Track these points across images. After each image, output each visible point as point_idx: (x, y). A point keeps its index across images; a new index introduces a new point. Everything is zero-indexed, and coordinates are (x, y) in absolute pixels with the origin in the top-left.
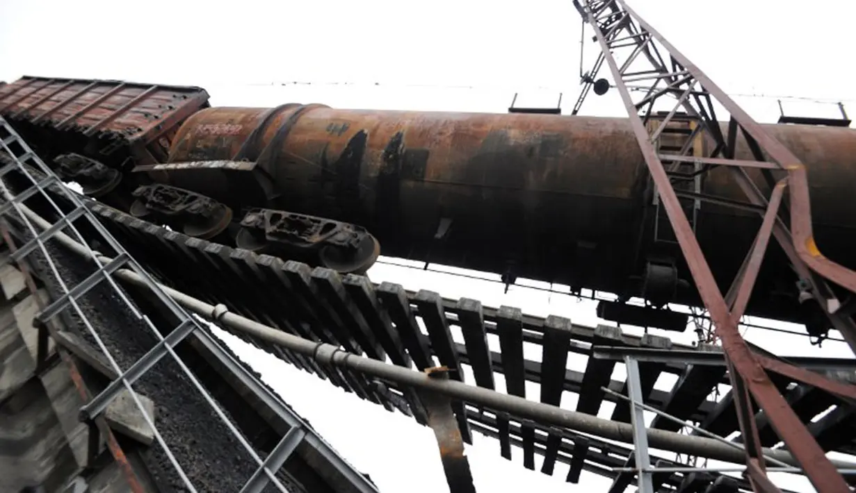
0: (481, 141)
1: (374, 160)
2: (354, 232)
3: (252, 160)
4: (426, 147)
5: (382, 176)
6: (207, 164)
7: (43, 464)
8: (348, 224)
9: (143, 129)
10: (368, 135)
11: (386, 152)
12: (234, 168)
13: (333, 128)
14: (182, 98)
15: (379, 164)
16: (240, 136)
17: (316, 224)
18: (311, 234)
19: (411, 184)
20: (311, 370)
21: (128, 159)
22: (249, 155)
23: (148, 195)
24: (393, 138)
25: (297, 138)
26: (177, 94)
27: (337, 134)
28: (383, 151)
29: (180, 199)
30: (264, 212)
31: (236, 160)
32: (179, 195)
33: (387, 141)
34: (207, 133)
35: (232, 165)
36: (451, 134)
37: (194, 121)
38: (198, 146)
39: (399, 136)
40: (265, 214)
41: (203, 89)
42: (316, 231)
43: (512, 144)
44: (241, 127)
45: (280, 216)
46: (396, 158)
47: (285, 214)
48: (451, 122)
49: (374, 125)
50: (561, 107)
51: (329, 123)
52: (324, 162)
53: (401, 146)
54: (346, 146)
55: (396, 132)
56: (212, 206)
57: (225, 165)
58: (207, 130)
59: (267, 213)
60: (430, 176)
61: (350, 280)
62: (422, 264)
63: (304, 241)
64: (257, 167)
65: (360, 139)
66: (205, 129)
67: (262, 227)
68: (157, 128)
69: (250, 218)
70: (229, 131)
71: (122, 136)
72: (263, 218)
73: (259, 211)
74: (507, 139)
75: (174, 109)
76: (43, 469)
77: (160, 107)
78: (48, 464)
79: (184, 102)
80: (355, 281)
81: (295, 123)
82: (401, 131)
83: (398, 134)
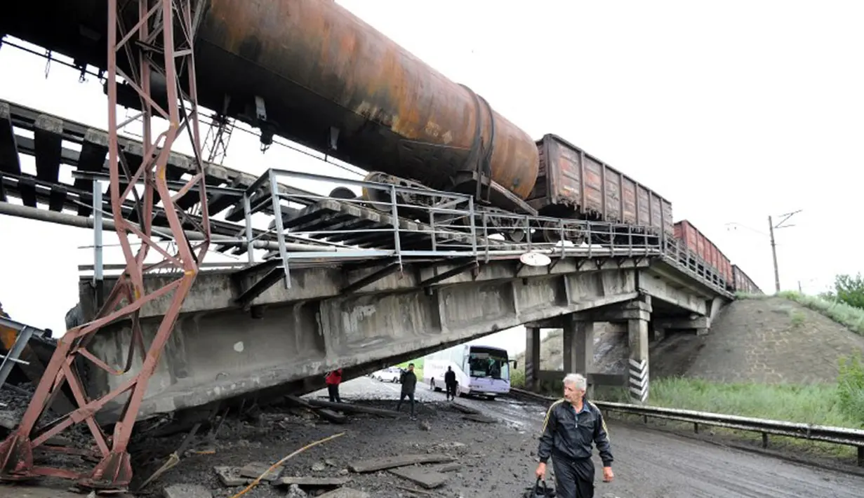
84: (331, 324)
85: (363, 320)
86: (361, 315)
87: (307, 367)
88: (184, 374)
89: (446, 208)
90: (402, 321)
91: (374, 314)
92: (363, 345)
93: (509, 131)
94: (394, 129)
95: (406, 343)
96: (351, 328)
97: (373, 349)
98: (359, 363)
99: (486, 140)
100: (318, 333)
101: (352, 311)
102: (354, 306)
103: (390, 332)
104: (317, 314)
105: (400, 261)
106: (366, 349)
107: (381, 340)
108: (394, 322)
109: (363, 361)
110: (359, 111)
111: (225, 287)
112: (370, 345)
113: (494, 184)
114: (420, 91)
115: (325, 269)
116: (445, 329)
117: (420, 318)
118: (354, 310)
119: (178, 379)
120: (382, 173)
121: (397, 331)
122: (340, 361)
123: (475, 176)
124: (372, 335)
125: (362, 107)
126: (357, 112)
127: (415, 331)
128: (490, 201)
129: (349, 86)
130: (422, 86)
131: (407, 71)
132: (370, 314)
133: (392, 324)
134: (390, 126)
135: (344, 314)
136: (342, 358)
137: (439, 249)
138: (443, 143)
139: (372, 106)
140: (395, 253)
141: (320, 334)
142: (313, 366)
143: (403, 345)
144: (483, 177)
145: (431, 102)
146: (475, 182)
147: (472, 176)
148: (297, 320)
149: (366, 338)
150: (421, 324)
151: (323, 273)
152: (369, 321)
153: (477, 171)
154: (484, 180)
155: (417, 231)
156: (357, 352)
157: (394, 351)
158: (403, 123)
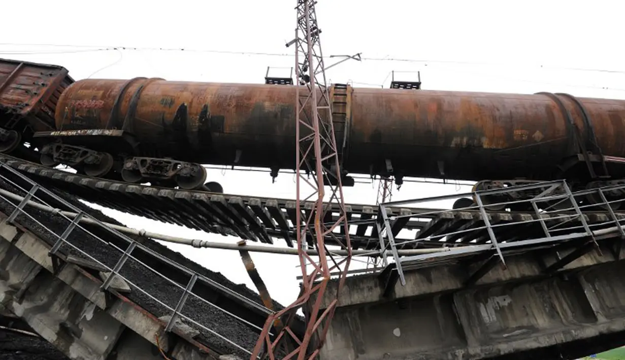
0: (251, 110)
1: (194, 122)
2: (191, 167)
3: (119, 128)
4: (222, 114)
5: (200, 130)
6: (89, 132)
7: (62, 311)
8: (187, 163)
9: (30, 104)
10: (188, 107)
11: (200, 117)
12: (110, 135)
13: (165, 101)
14: (49, 76)
15: (197, 124)
16: (105, 108)
17: (169, 165)
18: (167, 171)
19: (217, 134)
20: (172, 222)
21: (26, 127)
22: (116, 125)
23: (52, 152)
24: (202, 109)
25: (143, 110)
26: (43, 71)
27: (168, 105)
28: (198, 117)
29: (77, 154)
30: (135, 159)
31: (109, 129)
32: (75, 152)
33: (200, 110)
34: (79, 106)
35: (107, 132)
36: (235, 106)
37: (66, 98)
38: (76, 116)
39: (206, 107)
40: (136, 160)
41: (62, 67)
42: (170, 168)
43: (266, 111)
44: (103, 102)
45: (146, 160)
46: (206, 120)
47: (149, 159)
48: (234, 97)
49: (190, 100)
50: (292, 77)
51: (161, 98)
52: (164, 124)
53: (208, 114)
54: (175, 114)
55: (204, 104)
56: (100, 157)
57: (103, 133)
58: (79, 104)
59: (138, 160)
60: (227, 130)
61: (196, 197)
62: (230, 167)
63: (165, 176)
64: (124, 133)
65: (183, 109)
66: (77, 103)
67: (137, 169)
68: (40, 101)
69: (129, 165)
70: (96, 105)
71: (14, 110)
72: (136, 163)
73: (132, 159)
74: (264, 109)
75: (47, 85)
76: (63, 314)
77: (34, 83)
78: (65, 312)
79: (52, 79)
80: (199, 198)
81: (139, 98)
82: (206, 103)
83: (205, 106)
84: (469, 315)
85: (500, 311)
86: (497, 305)
87: (451, 354)
88: (363, 352)
89: (544, 196)
90: (545, 310)
91: (510, 305)
92: (506, 335)
93: (606, 108)
94: (485, 146)
95: (553, 334)
96: (490, 318)
97: (515, 340)
98: (502, 353)
99: (580, 124)
100: (457, 322)
101: (487, 302)
102: (488, 297)
103: (533, 322)
104: (453, 305)
105: (500, 253)
106: (508, 340)
107: (524, 330)
108: (536, 312)
109: (507, 352)
110: (453, 145)
111: (376, 286)
112: (513, 336)
113: (607, 158)
114: (497, 113)
115: (447, 266)
116: (601, 318)
117: (565, 306)
118: (489, 300)
119: (359, 355)
120: (484, 181)
121: (542, 321)
122: (482, 350)
123: (581, 157)
124: (513, 325)
125: (455, 141)
126: (452, 146)
127: (564, 321)
128: (610, 175)
129: (440, 132)
130: (498, 110)
131: (483, 106)
132: (506, 303)
133: (532, 312)
134: (482, 146)
135: (480, 306)
136: (484, 348)
137: (553, 234)
138: (536, 142)
139: (462, 138)
140: (493, 246)
141: (459, 323)
142: (457, 354)
143: (550, 335)
144: (591, 155)
145: (511, 116)
146: (584, 163)
147: (578, 158)
148: (439, 311)
149: (508, 328)
150: (569, 313)
151: (446, 270)
152: (507, 310)
153: (581, 152)
154: (593, 158)
155: (533, 220)
156: (500, 343)
157: (539, 343)
158: (491, 140)
